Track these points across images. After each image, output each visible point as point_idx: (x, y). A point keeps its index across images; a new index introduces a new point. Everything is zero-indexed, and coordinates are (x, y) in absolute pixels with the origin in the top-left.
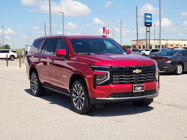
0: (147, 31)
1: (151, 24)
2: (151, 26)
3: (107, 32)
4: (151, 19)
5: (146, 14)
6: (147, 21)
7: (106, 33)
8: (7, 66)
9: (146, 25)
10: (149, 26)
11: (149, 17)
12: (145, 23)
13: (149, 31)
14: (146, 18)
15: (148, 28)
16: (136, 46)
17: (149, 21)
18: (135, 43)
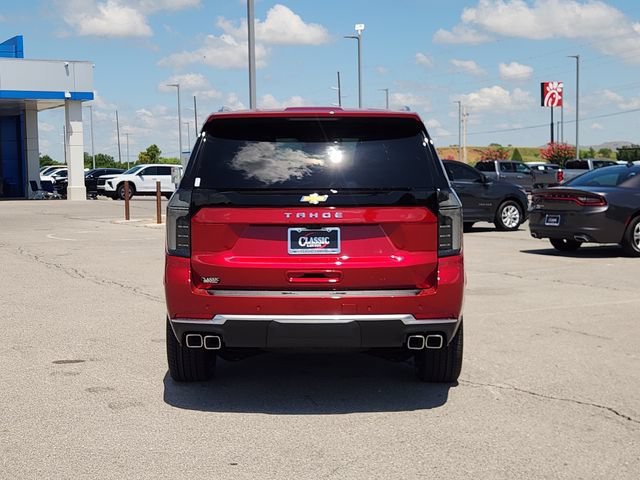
3: (554, 99)
7: (553, 103)
8: (128, 218)
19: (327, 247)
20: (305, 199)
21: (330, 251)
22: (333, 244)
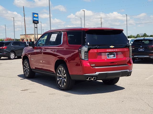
0: (35, 27)
1: (38, 21)
2: (38, 23)
4: (37, 17)
5: (34, 14)
6: (34, 19)
9: (34, 22)
10: (37, 23)
11: (36, 15)
12: (33, 20)
13: (37, 28)
14: (34, 17)
15: (35, 24)
16: (24, 40)
17: (36, 19)
18: (23, 37)
19: (113, 57)
20: (110, 47)
21: (114, 58)
22: (114, 56)
